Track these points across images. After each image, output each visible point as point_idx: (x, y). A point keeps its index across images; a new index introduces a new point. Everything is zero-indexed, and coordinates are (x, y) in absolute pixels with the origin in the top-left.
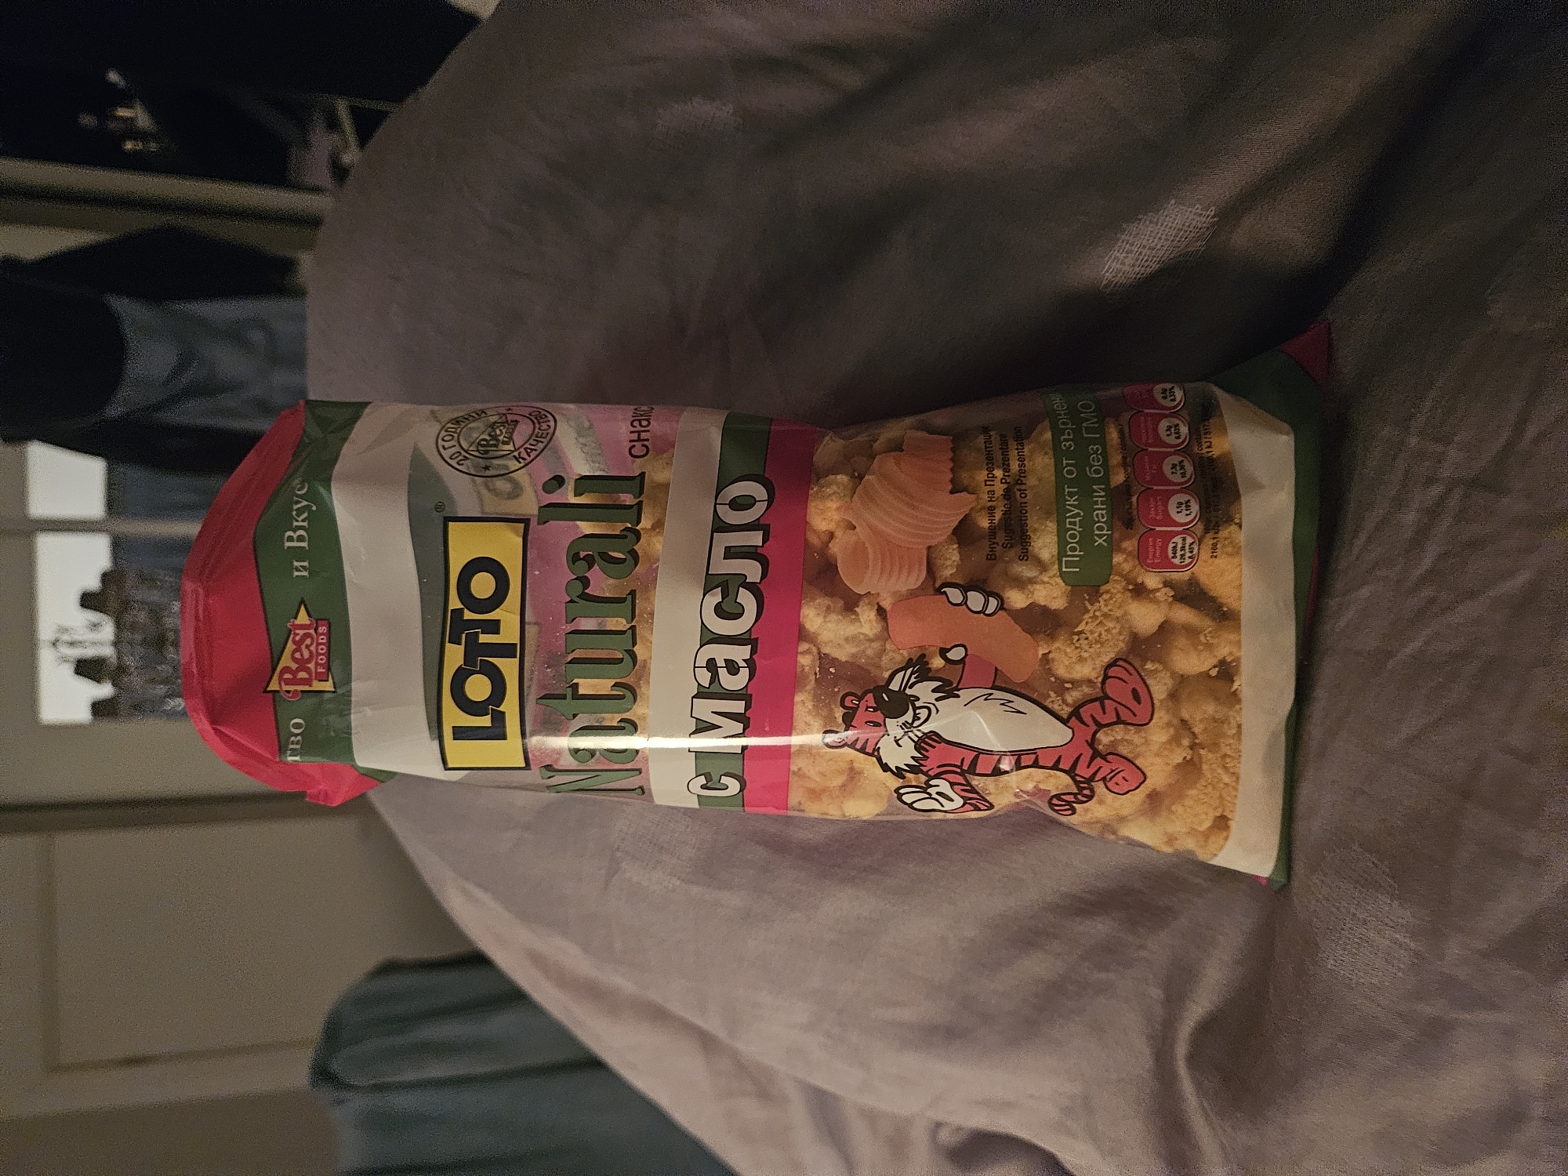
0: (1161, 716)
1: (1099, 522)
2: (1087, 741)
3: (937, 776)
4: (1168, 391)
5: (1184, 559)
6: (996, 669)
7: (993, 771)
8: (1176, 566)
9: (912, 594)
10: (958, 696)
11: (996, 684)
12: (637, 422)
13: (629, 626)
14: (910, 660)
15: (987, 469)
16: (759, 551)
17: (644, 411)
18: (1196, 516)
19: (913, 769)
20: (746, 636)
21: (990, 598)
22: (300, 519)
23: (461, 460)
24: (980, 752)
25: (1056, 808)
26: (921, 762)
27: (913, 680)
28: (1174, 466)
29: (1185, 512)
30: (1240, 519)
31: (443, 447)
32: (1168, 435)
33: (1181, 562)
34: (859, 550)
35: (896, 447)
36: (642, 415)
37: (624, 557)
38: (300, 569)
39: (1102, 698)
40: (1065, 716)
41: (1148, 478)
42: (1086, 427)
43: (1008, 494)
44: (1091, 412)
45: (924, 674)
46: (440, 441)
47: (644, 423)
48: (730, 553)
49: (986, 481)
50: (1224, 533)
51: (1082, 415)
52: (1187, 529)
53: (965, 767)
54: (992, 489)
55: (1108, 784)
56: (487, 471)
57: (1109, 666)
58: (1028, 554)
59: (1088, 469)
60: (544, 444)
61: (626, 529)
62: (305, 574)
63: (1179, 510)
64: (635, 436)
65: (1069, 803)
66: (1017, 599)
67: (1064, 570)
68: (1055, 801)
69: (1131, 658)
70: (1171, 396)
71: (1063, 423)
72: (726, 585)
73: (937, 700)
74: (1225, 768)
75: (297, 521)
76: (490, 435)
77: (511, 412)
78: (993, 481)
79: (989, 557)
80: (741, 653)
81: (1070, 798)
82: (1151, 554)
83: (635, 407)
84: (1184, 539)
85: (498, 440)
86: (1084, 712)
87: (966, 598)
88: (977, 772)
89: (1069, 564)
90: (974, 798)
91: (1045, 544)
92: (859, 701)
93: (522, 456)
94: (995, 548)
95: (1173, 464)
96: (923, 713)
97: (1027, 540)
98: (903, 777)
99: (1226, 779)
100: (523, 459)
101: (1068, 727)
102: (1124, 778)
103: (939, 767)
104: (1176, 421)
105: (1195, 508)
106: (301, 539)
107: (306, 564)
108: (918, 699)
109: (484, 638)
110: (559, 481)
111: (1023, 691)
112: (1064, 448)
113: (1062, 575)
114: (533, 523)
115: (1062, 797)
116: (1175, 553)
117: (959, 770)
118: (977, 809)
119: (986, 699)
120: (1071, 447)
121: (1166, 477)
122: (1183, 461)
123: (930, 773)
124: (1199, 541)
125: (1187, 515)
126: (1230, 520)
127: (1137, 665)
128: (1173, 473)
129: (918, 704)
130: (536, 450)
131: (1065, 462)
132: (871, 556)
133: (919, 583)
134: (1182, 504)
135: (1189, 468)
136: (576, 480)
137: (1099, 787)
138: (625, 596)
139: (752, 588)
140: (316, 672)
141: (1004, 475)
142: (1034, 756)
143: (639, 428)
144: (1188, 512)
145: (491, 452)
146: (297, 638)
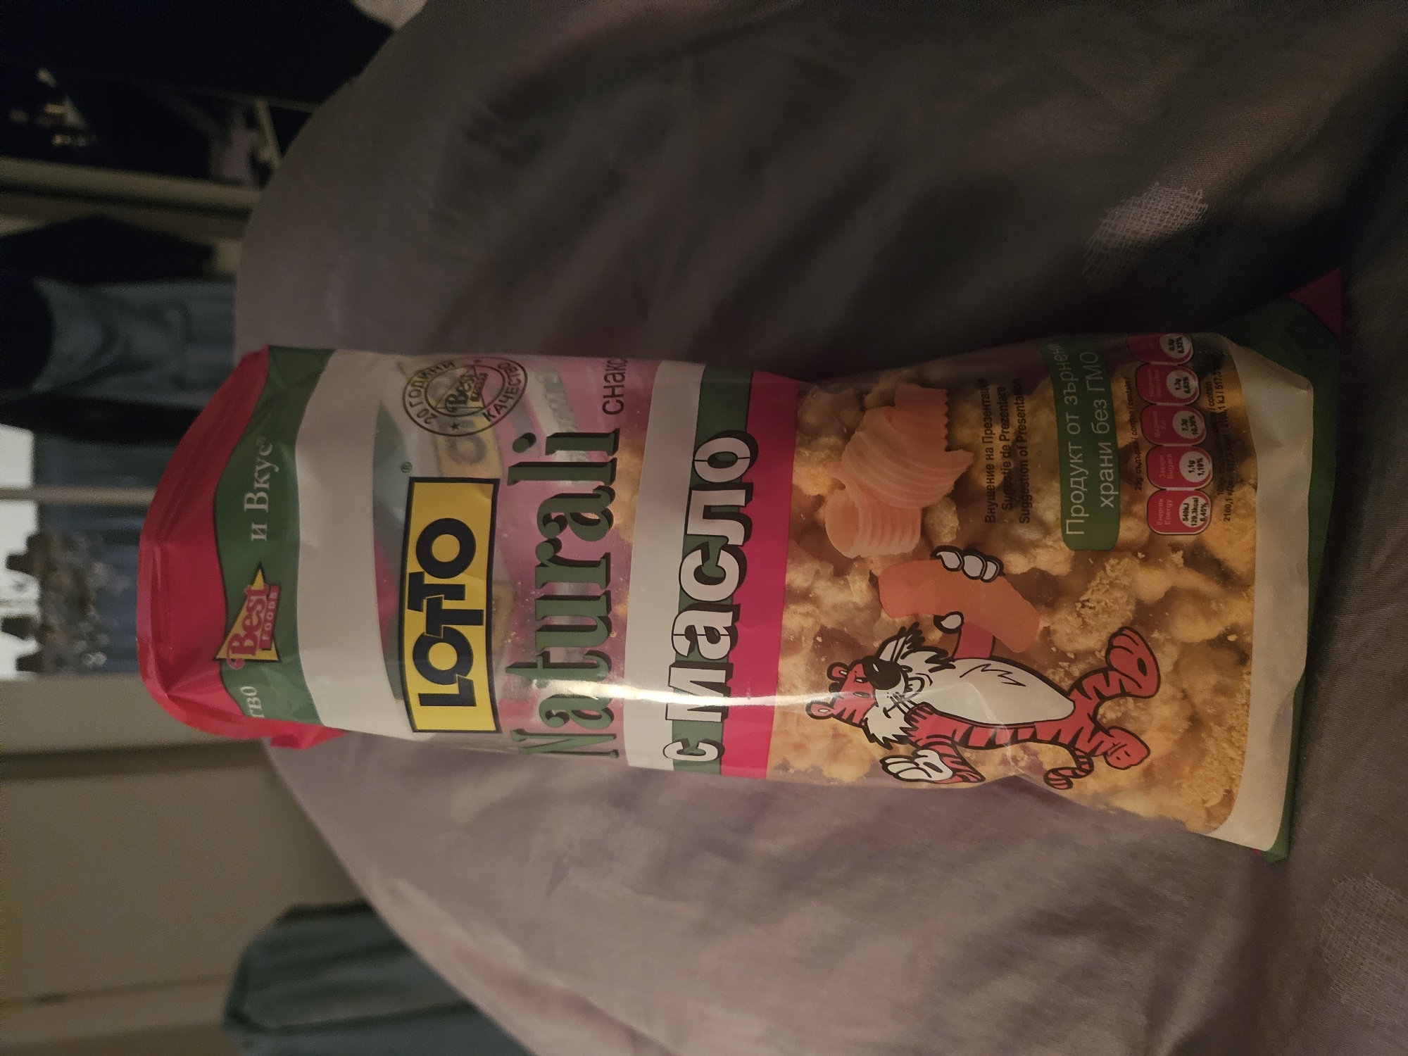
0: (1166, 689)
1: (1106, 481)
2: (1089, 715)
3: (926, 747)
4: (1175, 343)
5: (1196, 522)
6: (994, 638)
7: (986, 745)
8: (1187, 529)
9: (906, 558)
10: (953, 667)
11: (994, 654)
12: (611, 376)
13: (603, 591)
14: (903, 629)
15: (985, 426)
16: (742, 511)
17: (617, 364)
18: (1209, 475)
19: (900, 740)
20: (728, 602)
21: (989, 563)
22: (262, 481)
23: (430, 418)
24: (974, 724)
25: (1051, 782)
26: (910, 732)
27: (905, 650)
28: (1184, 422)
29: (1197, 472)
30: (1256, 479)
31: (411, 404)
32: (1177, 389)
33: (1193, 525)
34: (849, 514)
35: (888, 401)
36: (615, 369)
37: (597, 518)
38: (258, 532)
39: (1106, 670)
40: (1066, 689)
41: (1158, 435)
42: (1090, 381)
43: (1009, 452)
44: (1094, 364)
45: (917, 644)
46: (407, 397)
47: (619, 377)
48: (710, 513)
49: (983, 438)
50: (1237, 493)
51: (1084, 367)
52: (1199, 490)
53: (957, 739)
54: (991, 447)
55: (1109, 759)
56: (456, 430)
57: (1114, 636)
58: (1029, 516)
59: (1092, 425)
60: (515, 400)
61: (600, 488)
62: (263, 537)
63: (1191, 469)
64: (609, 392)
65: (1066, 778)
66: (1017, 564)
67: (1068, 532)
68: (1051, 776)
69: (1137, 628)
70: (1179, 347)
71: (1065, 376)
72: (706, 547)
73: (931, 671)
74: (1231, 742)
75: (258, 482)
76: (458, 390)
77: (479, 363)
78: (992, 437)
79: (988, 519)
80: (722, 621)
81: (1068, 773)
82: (1161, 516)
83: (609, 359)
84: (1196, 501)
85: (466, 396)
86: (1086, 684)
87: (962, 563)
88: (970, 744)
89: (1072, 527)
90: (963, 769)
91: (1048, 506)
92: (848, 673)
93: (492, 413)
94: (994, 509)
95: (1183, 420)
96: (916, 684)
97: (1029, 501)
98: (890, 748)
99: (1232, 753)
100: (494, 417)
101: (1071, 700)
102: (1126, 753)
103: (928, 738)
104: (1185, 374)
105: (1208, 467)
106: (261, 501)
107: (264, 527)
108: (910, 670)
109: (447, 605)
110: (530, 439)
111: (1022, 662)
112: (1067, 403)
113: (1066, 539)
114: (503, 485)
115: (1060, 771)
116: (1186, 516)
117: (950, 742)
118: (966, 780)
119: (983, 670)
120: (1074, 401)
121: (1175, 432)
122: (1193, 417)
123: (918, 743)
124: (1212, 502)
125: (1199, 474)
126: (1242, 482)
127: (1143, 634)
128: (1183, 429)
129: (910, 675)
130: (505, 407)
131: (1068, 417)
132: (861, 518)
133: (913, 545)
134: (1193, 462)
135: (1201, 425)
136: (548, 438)
137: (1099, 763)
138: (599, 560)
139: (734, 551)
140: (261, 641)
141: (1003, 432)
142: (1033, 729)
143: (613, 383)
144: (1200, 472)
145: (460, 409)
146: (251, 605)
